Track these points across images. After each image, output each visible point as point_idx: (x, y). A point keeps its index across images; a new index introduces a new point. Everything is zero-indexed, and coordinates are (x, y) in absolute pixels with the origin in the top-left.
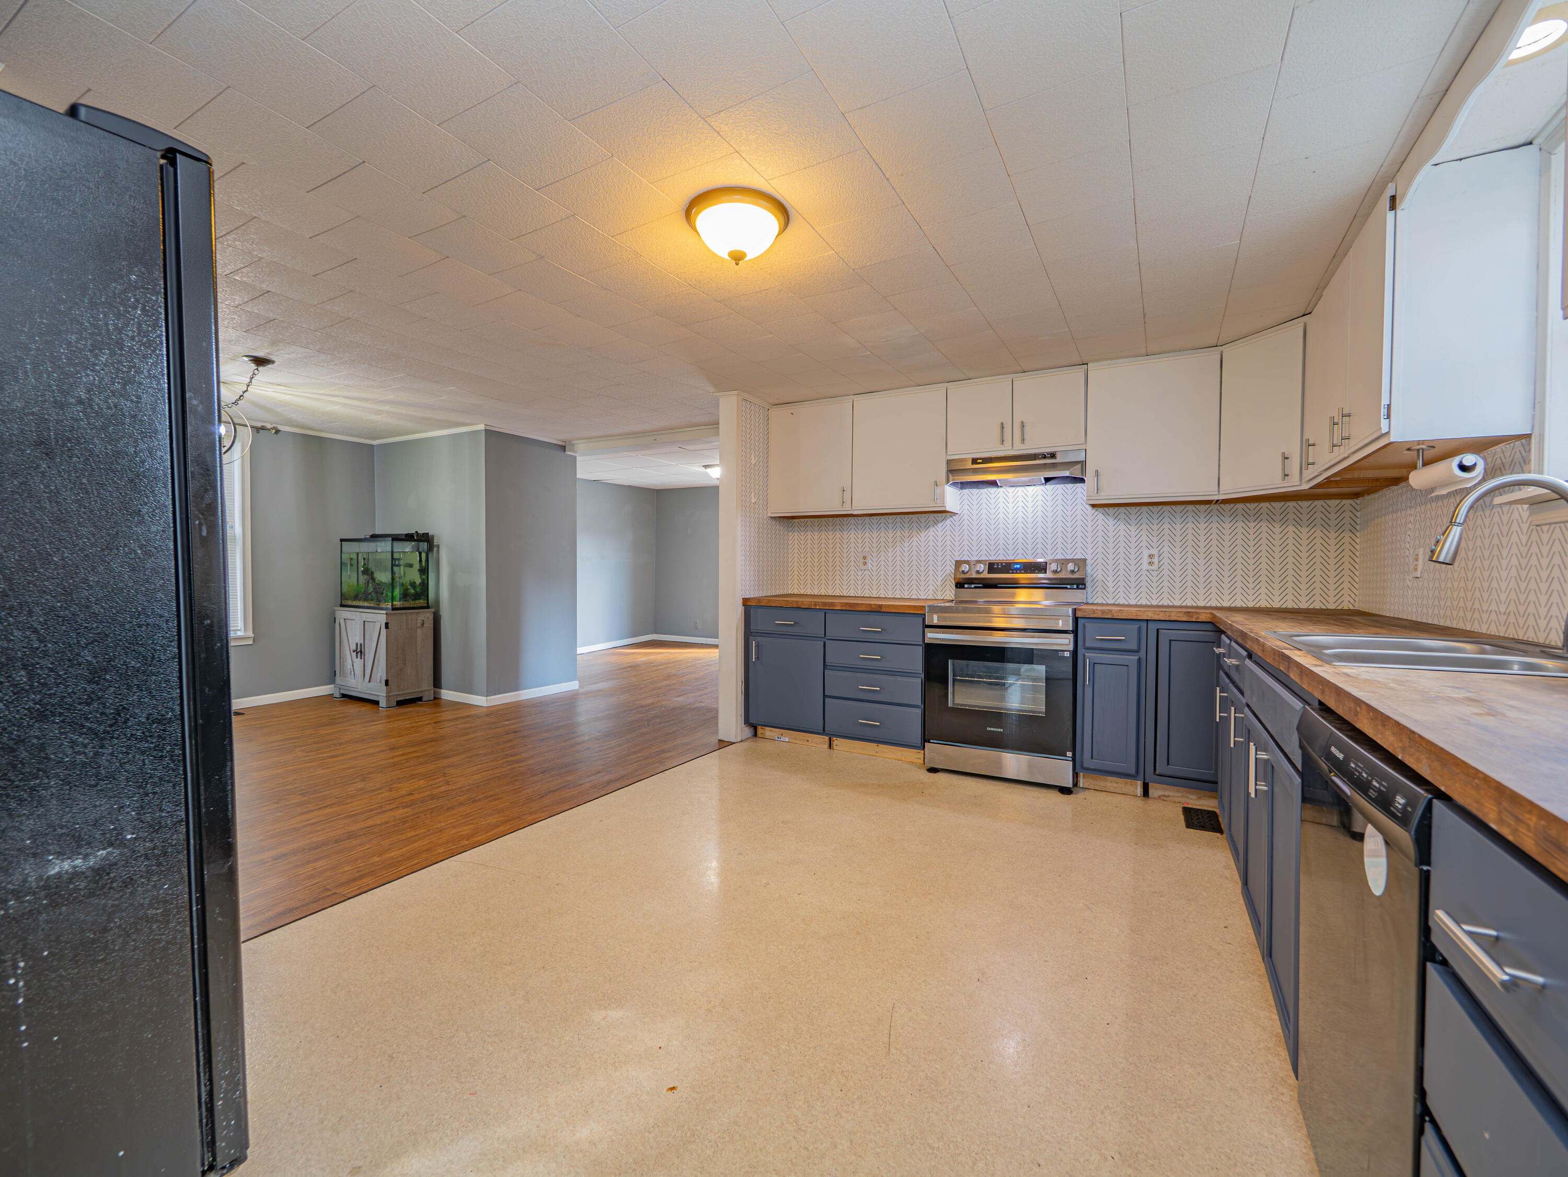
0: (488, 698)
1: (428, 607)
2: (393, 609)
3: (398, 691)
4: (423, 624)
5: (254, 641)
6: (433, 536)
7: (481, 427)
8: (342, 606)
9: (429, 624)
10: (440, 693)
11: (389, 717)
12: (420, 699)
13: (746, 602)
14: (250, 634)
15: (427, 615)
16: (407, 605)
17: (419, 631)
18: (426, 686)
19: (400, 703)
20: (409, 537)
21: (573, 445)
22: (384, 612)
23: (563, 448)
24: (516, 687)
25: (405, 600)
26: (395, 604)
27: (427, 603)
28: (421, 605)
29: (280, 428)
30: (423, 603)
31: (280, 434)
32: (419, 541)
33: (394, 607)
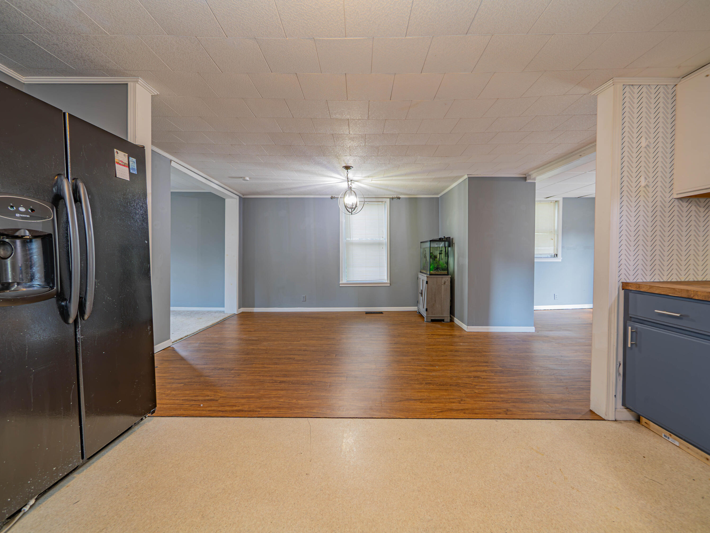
0: (468, 327)
1: (448, 275)
2: (430, 275)
3: (432, 315)
4: (445, 283)
5: (391, 285)
6: (453, 239)
7: (466, 177)
8: (421, 272)
9: (448, 283)
10: (454, 319)
11: (427, 326)
12: (443, 320)
13: (625, 286)
14: (389, 282)
15: (447, 279)
16: (437, 273)
17: (443, 286)
18: (446, 315)
19: (433, 321)
20: (441, 240)
21: (530, 175)
22: (426, 275)
23: (525, 179)
24: (487, 324)
25: (437, 270)
26: (431, 272)
27: (448, 272)
28: (444, 273)
29: (401, 196)
30: (446, 272)
31: (401, 199)
32: (445, 241)
33: (431, 274)
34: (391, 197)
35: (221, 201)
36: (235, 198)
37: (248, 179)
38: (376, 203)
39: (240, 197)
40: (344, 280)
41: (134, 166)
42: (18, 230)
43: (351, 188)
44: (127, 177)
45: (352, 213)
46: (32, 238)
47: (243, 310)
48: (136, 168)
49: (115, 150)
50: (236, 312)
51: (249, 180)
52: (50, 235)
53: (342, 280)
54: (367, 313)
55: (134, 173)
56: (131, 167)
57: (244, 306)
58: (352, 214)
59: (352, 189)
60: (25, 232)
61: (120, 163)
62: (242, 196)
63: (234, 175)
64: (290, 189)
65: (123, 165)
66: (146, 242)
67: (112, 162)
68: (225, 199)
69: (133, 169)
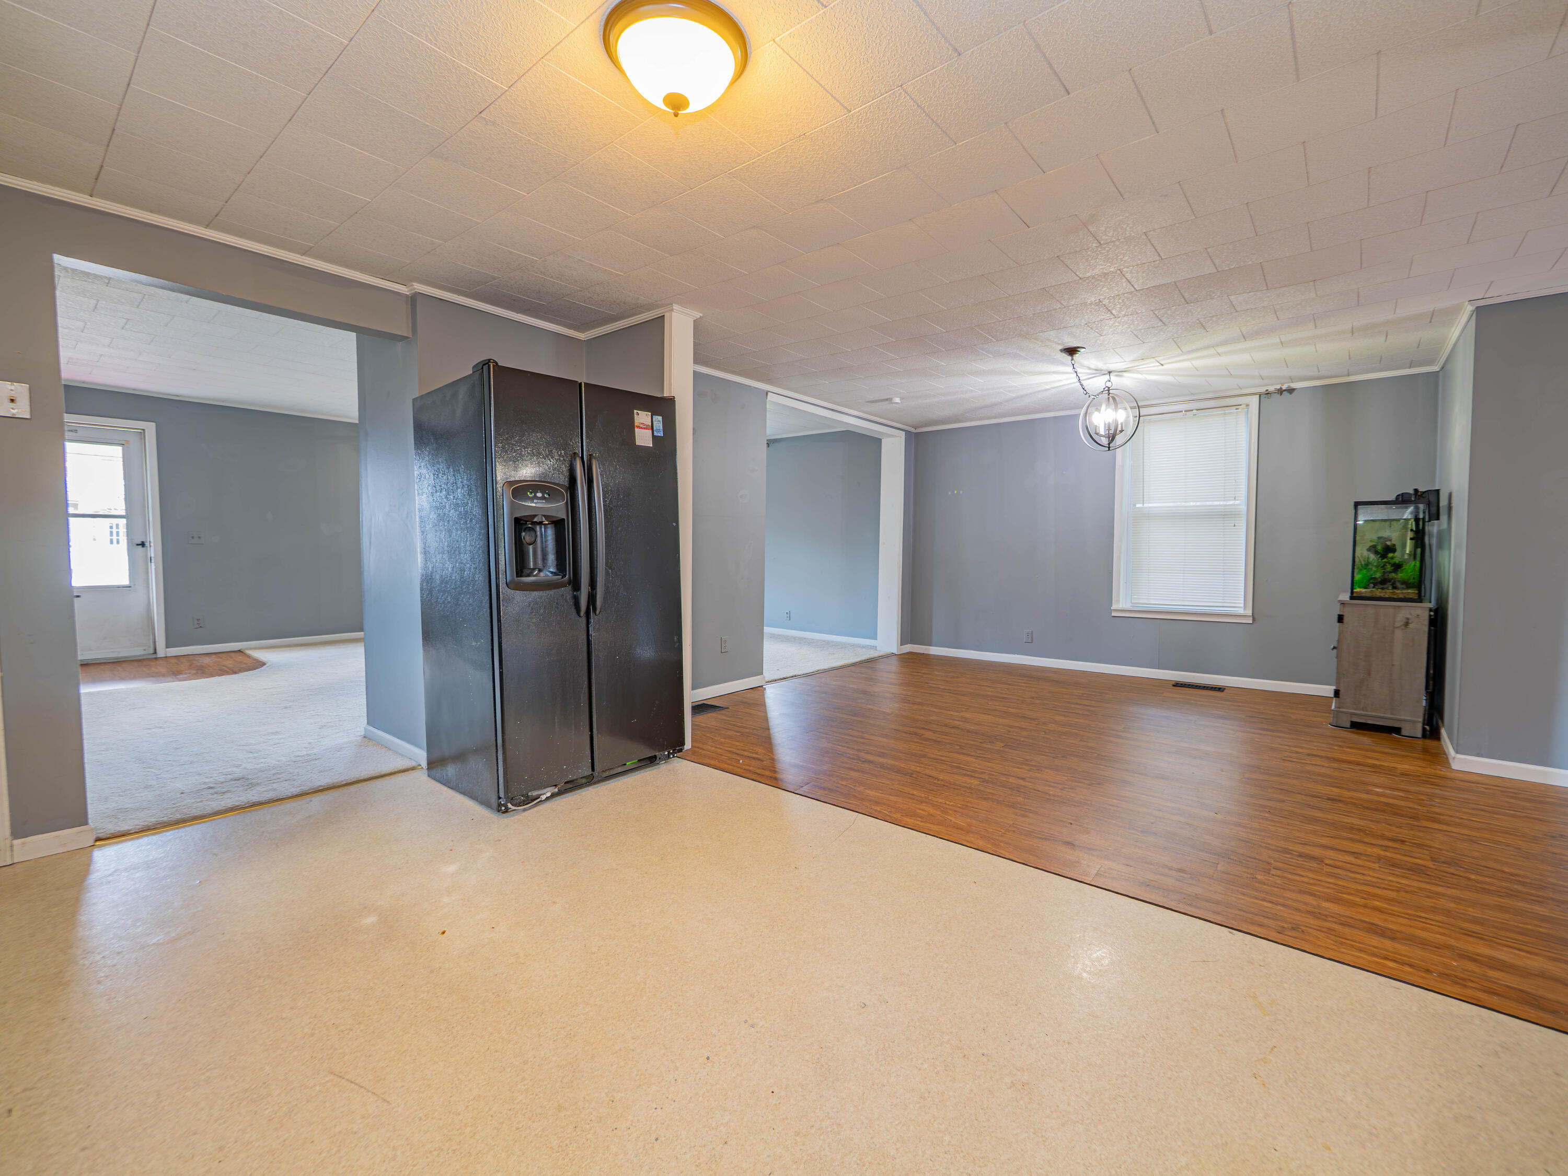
1: (1422, 599)
3: (1355, 709)
4: (1408, 625)
5: (1254, 619)
7: (1469, 308)
9: (1421, 627)
12: (1396, 730)
14: (1249, 612)
17: (1399, 634)
20: (1402, 500)
25: (1381, 586)
26: (1357, 592)
27: (1420, 594)
28: (1407, 597)
29: (1294, 385)
30: (1411, 592)
31: (1295, 393)
32: (1415, 502)
33: (1355, 595)
34: (1263, 390)
35: (876, 442)
36: (896, 436)
37: (897, 400)
38: (1220, 411)
39: (907, 433)
40: (1122, 602)
41: (659, 426)
42: (535, 516)
43: (1109, 390)
44: (649, 444)
45: (1109, 448)
46: (549, 524)
47: (909, 648)
48: (661, 428)
49: (635, 411)
50: (895, 652)
51: (899, 402)
52: (563, 520)
53: (1118, 601)
54: (1177, 685)
55: (659, 435)
56: (655, 428)
57: (913, 642)
58: (1111, 449)
59: (1111, 391)
60: (542, 518)
61: (641, 426)
62: (913, 430)
63: (872, 398)
64: (992, 406)
65: (644, 428)
66: (674, 524)
67: (630, 427)
68: (880, 440)
69: (658, 431)
